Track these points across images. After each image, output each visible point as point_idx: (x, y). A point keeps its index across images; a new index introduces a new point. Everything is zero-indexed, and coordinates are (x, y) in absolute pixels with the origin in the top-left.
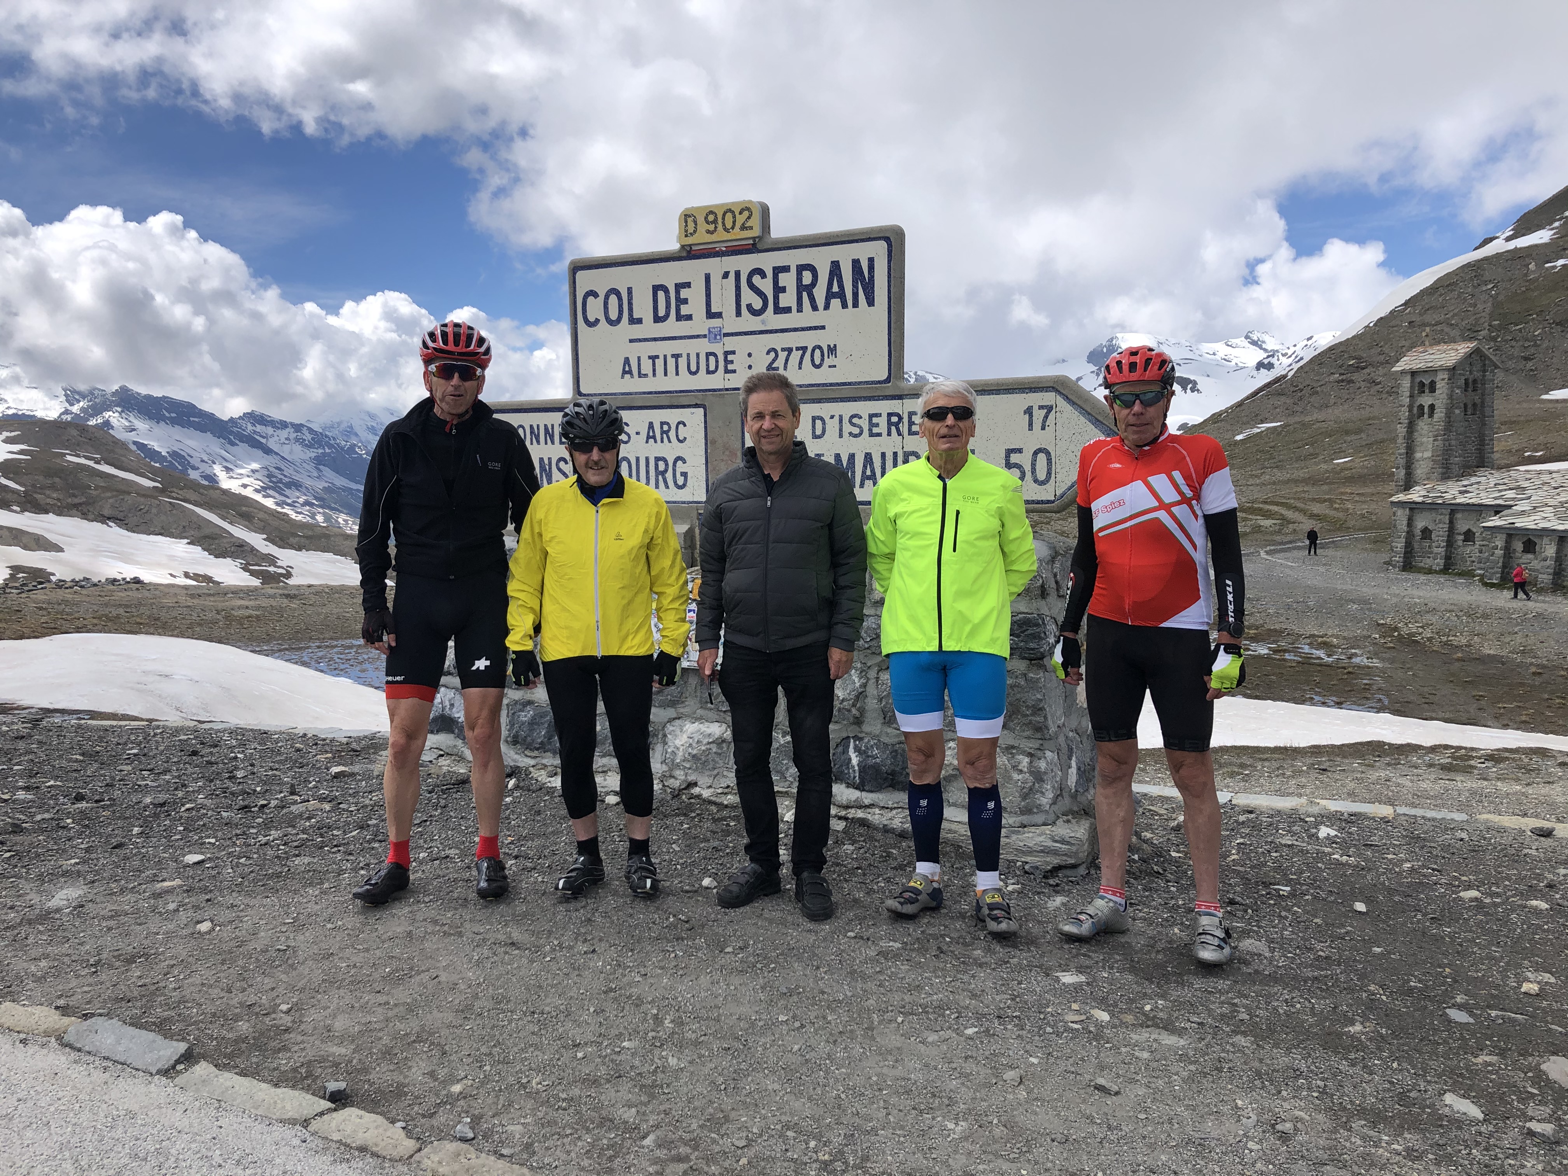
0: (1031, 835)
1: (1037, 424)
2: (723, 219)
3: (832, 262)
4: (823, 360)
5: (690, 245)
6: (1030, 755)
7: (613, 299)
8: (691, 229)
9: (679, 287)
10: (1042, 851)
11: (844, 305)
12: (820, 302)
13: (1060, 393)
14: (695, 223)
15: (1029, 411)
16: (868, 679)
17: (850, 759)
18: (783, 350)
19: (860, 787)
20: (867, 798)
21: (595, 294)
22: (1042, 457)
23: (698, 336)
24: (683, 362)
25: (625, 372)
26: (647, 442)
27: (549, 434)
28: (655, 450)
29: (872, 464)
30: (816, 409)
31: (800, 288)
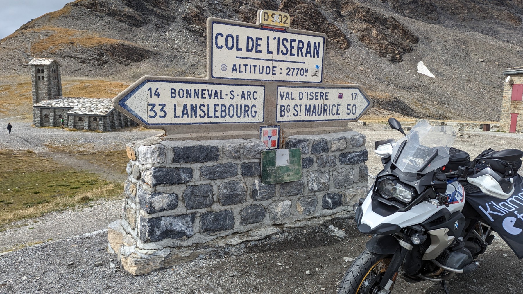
1: (354, 98)
3: (308, 41)
4: (303, 73)
5: (264, 24)
7: (230, 39)
8: (266, 18)
9: (257, 39)
11: (311, 57)
12: (304, 54)
13: (359, 90)
14: (268, 17)
15: (352, 94)
16: (330, 175)
17: (328, 201)
18: (292, 68)
19: (331, 209)
20: (335, 211)
21: (222, 35)
22: (354, 107)
23: (263, 59)
24: (257, 68)
25: (233, 70)
26: (241, 99)
27: (196, 93)
28: (244, 102)
29: (315, 108)
30: (301, 90)
31: (299, 48)
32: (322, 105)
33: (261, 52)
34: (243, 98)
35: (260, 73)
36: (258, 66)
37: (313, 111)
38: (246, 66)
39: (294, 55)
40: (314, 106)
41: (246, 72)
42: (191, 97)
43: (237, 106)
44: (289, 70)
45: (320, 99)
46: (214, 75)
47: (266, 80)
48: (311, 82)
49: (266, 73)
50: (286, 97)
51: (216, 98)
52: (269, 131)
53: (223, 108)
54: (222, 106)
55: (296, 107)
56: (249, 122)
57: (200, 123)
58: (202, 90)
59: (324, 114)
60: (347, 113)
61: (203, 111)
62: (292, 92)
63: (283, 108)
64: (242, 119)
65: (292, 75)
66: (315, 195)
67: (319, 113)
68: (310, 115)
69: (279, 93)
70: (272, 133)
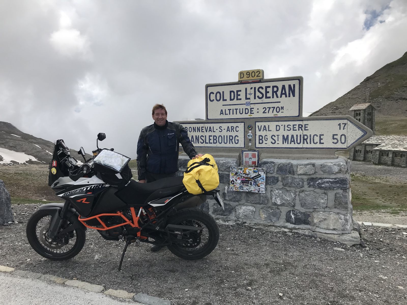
0: (346, 236)
1: (342, 128)
2: (252, 74)
3: (283, 85)
4: (279, 110)
5: (241, 81)
6: (344, 215)
7: (218, 95)
8: (242, 76)
9: (237, 91)
10: (349, 241)
11: (286, 96)
12: (279, 95)
13: (348, 120)
14: (244, 75)
15: (340, 125)
16: (296, 195)
17: (292, 216)
18: (268, 108)
19: (294, 224)
20: (297, 227)
21: (213, 93)
22: (343, 137)
23: (243, 104)
24: (238, 111)
25: (221, 113)
26: (227, 132)
27: (199, 129)
28: (229, 134)
29: (293, 138)
30: (277, 123)
31: (273, 92)
32: (300, 135)
33: (240, 99)
34: (228, 131)
35: (240, 114)
36: (239, 109)
37: (291, 140)
38: (230, 110)
39: (270, 97)
40: (292, 136)
41: (230, 114)
42: (195, 132)
43: (224, 136)
44: (265, 109)
45: (299, 130)
46: (209, 118)
47: (246, 118)
48: (287, 117)
49: (246, 113)
50: (264, 130)
51: (210, 131)
52: (249, 154)
53: (215, 138)
54: (214, 136)
55: (273, 137)
56: (233, 147)
57: (201, 147)
58: (202, 127)
59: (304, 143)
60: (333, 143)
61: (202, 140)
62: (269, 126)
63: (261, 138)
64: (228, 145)
65: (268, 112)
66: (278, 209)
67: (299, 142)
68: (288, 143)
69: (257, 127)
70: (252, 155)
